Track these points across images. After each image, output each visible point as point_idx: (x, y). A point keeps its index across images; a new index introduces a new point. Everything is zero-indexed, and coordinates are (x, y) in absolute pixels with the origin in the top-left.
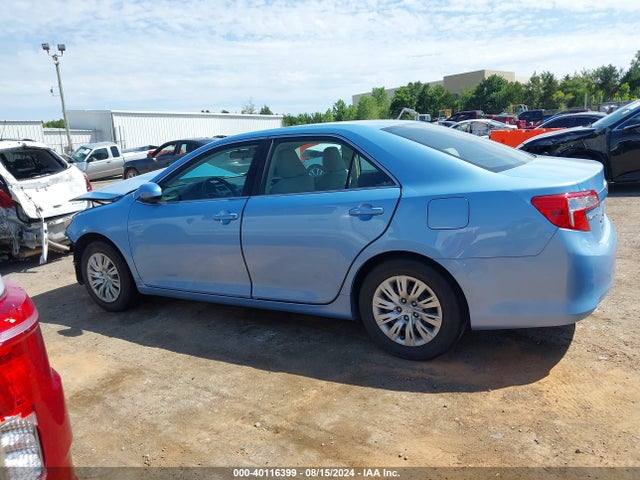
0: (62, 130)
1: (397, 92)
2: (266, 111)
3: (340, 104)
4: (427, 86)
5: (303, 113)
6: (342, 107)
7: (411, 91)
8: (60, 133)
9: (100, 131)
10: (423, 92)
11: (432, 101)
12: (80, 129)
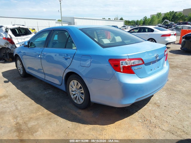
0: (60, 22)
1: (165, 14)
2: (121, 19)
3: (145, 18)
4: (176, 13)
5: (133, 20)
6: (146, 19)
7: (170, 14)
8: (60, 23)
9: (71, 23)
10: (174, 15)
11: (177, 18)
12: (65, 22)
